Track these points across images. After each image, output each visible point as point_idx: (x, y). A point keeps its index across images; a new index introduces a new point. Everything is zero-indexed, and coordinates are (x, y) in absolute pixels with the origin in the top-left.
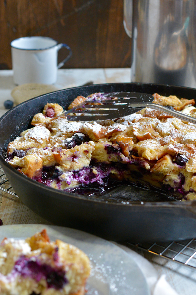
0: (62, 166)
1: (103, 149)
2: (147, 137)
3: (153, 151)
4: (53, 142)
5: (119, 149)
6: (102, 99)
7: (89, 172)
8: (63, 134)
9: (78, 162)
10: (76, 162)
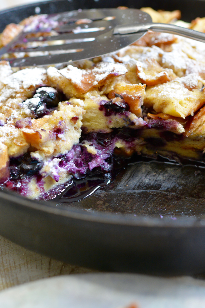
0: (41, 151)
1: (96, 110)
2: (162, 80)
3: (184, 102)
4: (5, 109)
5: (124, 106)
6: (50, 25)
7: (80, 152)
8: (16, 93)
9: (65, 139)
10: (62, 139)
